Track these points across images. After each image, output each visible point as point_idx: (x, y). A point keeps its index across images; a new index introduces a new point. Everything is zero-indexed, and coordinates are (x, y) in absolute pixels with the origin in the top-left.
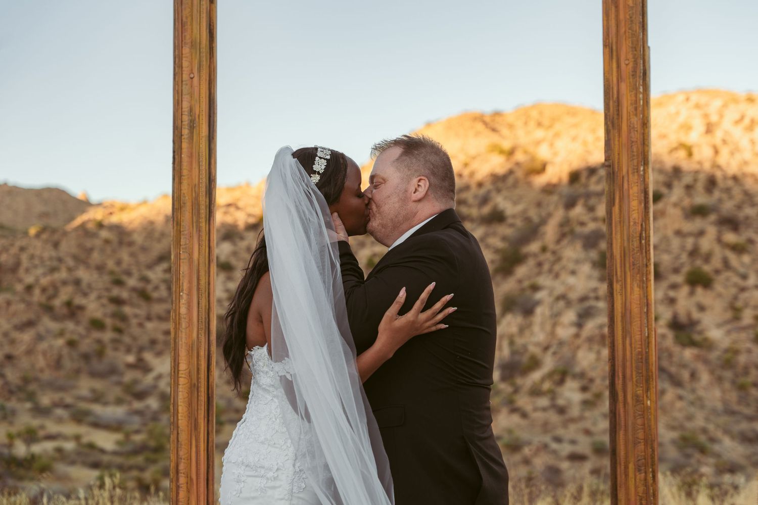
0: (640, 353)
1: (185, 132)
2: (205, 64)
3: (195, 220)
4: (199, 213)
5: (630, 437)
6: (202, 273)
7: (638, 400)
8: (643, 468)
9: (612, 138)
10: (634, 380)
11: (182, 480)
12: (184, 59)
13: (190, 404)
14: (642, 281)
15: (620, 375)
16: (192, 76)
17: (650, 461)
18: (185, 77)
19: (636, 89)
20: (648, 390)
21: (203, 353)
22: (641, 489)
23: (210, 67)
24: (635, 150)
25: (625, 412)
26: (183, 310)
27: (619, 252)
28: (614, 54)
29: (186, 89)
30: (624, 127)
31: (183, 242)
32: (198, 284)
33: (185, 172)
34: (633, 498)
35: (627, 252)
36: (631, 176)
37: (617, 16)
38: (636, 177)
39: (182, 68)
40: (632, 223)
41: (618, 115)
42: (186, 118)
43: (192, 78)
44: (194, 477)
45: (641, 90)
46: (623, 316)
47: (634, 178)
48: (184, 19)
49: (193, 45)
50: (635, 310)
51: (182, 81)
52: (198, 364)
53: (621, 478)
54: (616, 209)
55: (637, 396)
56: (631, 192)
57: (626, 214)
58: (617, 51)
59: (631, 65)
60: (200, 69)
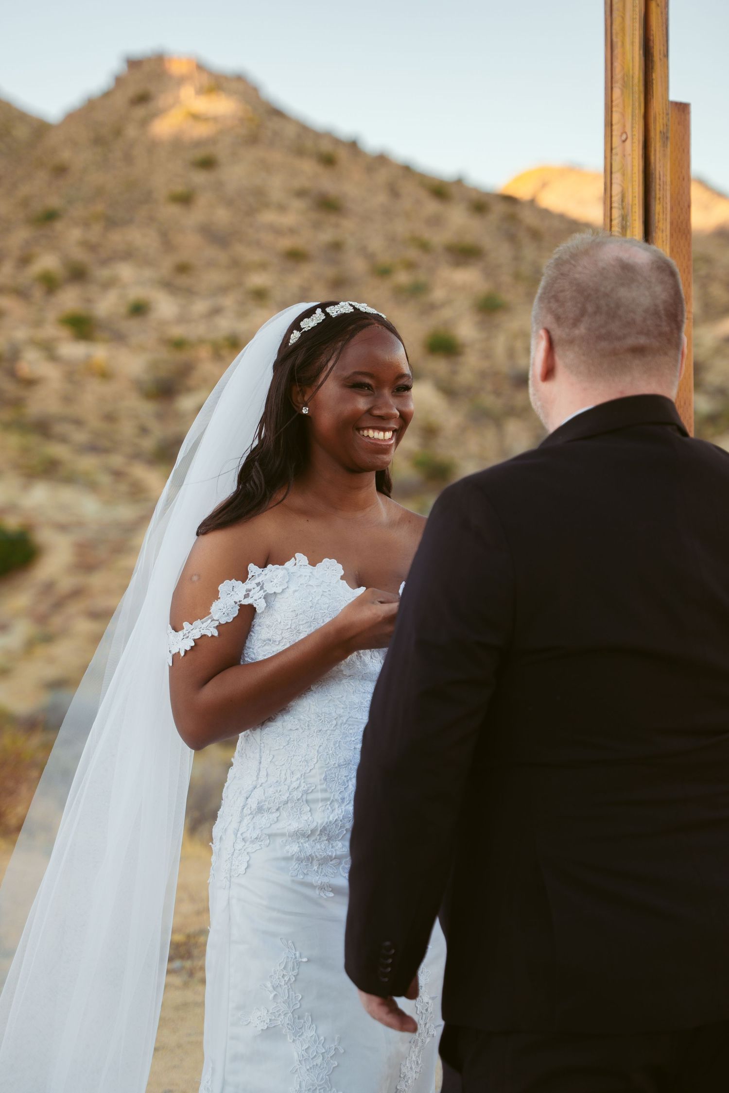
12: (614, 109)
16: (624, 137)
29: (617, 160)
39: (612, 125)
43: (624, 141)
49: (625, 82)
51: (612, 149)
60: (632, 124)
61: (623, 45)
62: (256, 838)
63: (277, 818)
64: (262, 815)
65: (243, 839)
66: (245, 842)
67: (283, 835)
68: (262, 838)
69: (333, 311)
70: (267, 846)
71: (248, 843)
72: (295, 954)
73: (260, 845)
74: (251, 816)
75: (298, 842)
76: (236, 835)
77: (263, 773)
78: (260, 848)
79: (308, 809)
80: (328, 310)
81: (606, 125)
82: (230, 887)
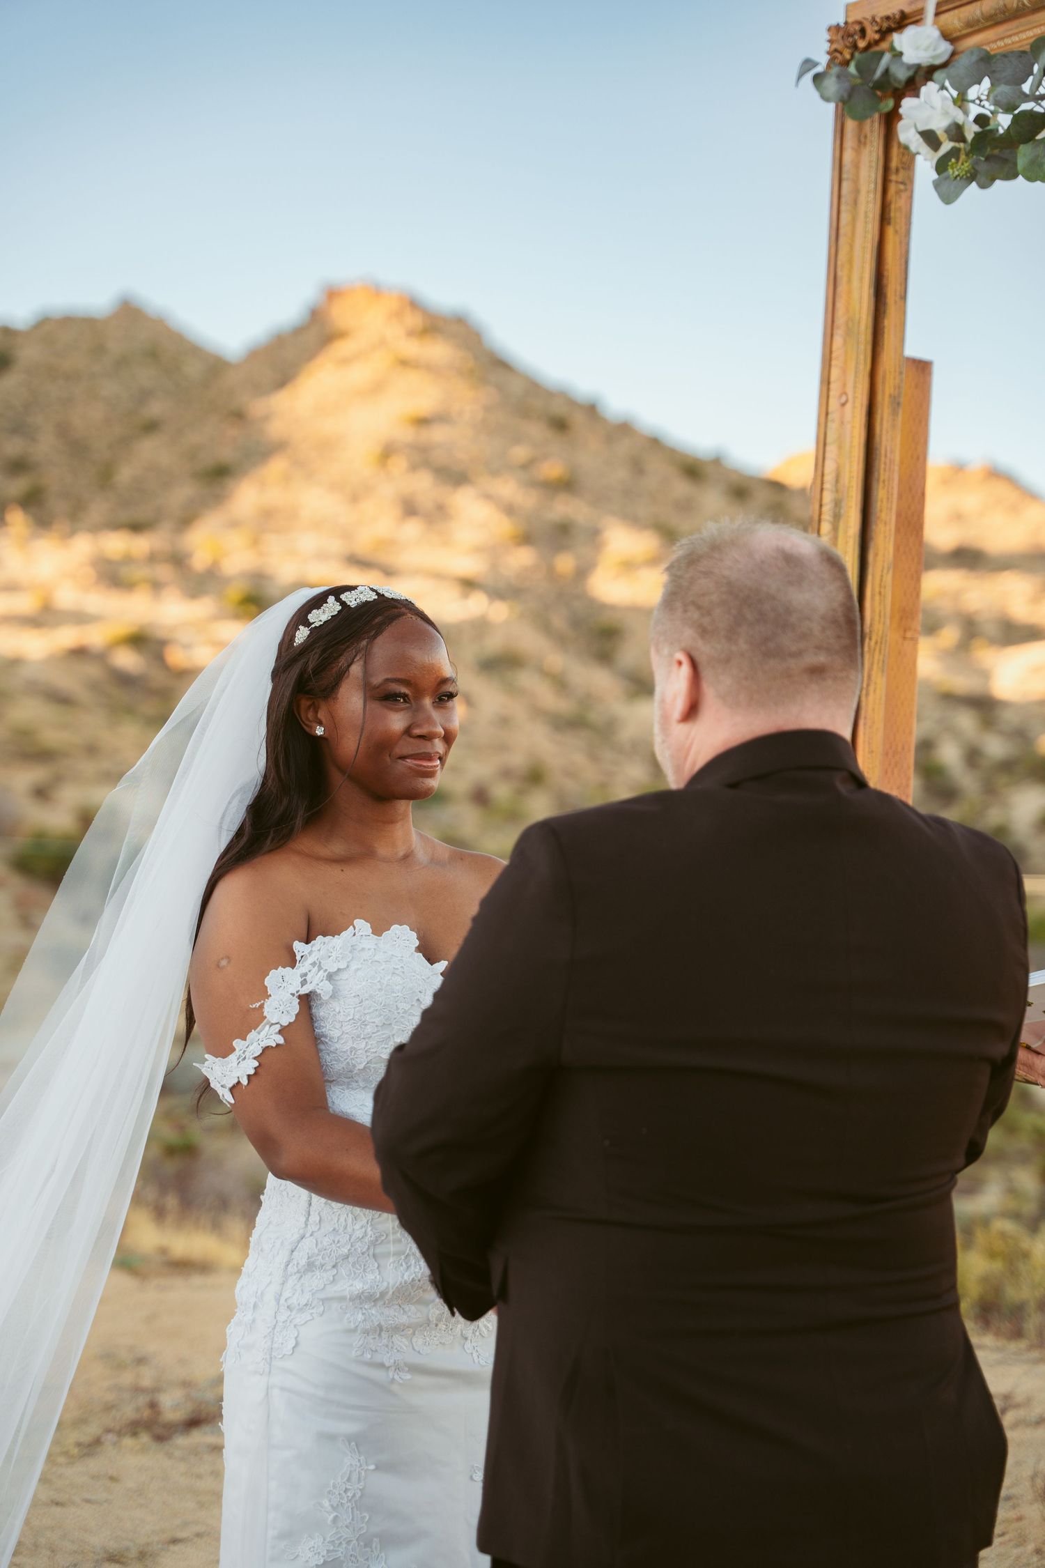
12: (834, 363)
16: (844, 399)
18: (834, 403)
29: (831, 431)
39: (829, 383)
42: (828, 497)
43: (843, 405)
49: (848, 332)
51: (827, 414)
60: (855, 382)
61: (849, 281)
62: (306, 1305)
63: (334, 1276)
64: (313, 1273)
65: (288, 1307)
66: (291, 1311)
67: (342, 1299)
68: (313, 1305)
69: (351, 599)
70: (321, 1315)
71: (294, 1312)
72: (359, 1460)
73: (311, 1314)
74: (299, 1275)
75: (361, 1308)
76: (278, 1301)
77: (314, 1218)
78: (312, 1318)
79: (376, 1265)
80: (343, 597)
81: (822, 382)
82: (270, 1372)
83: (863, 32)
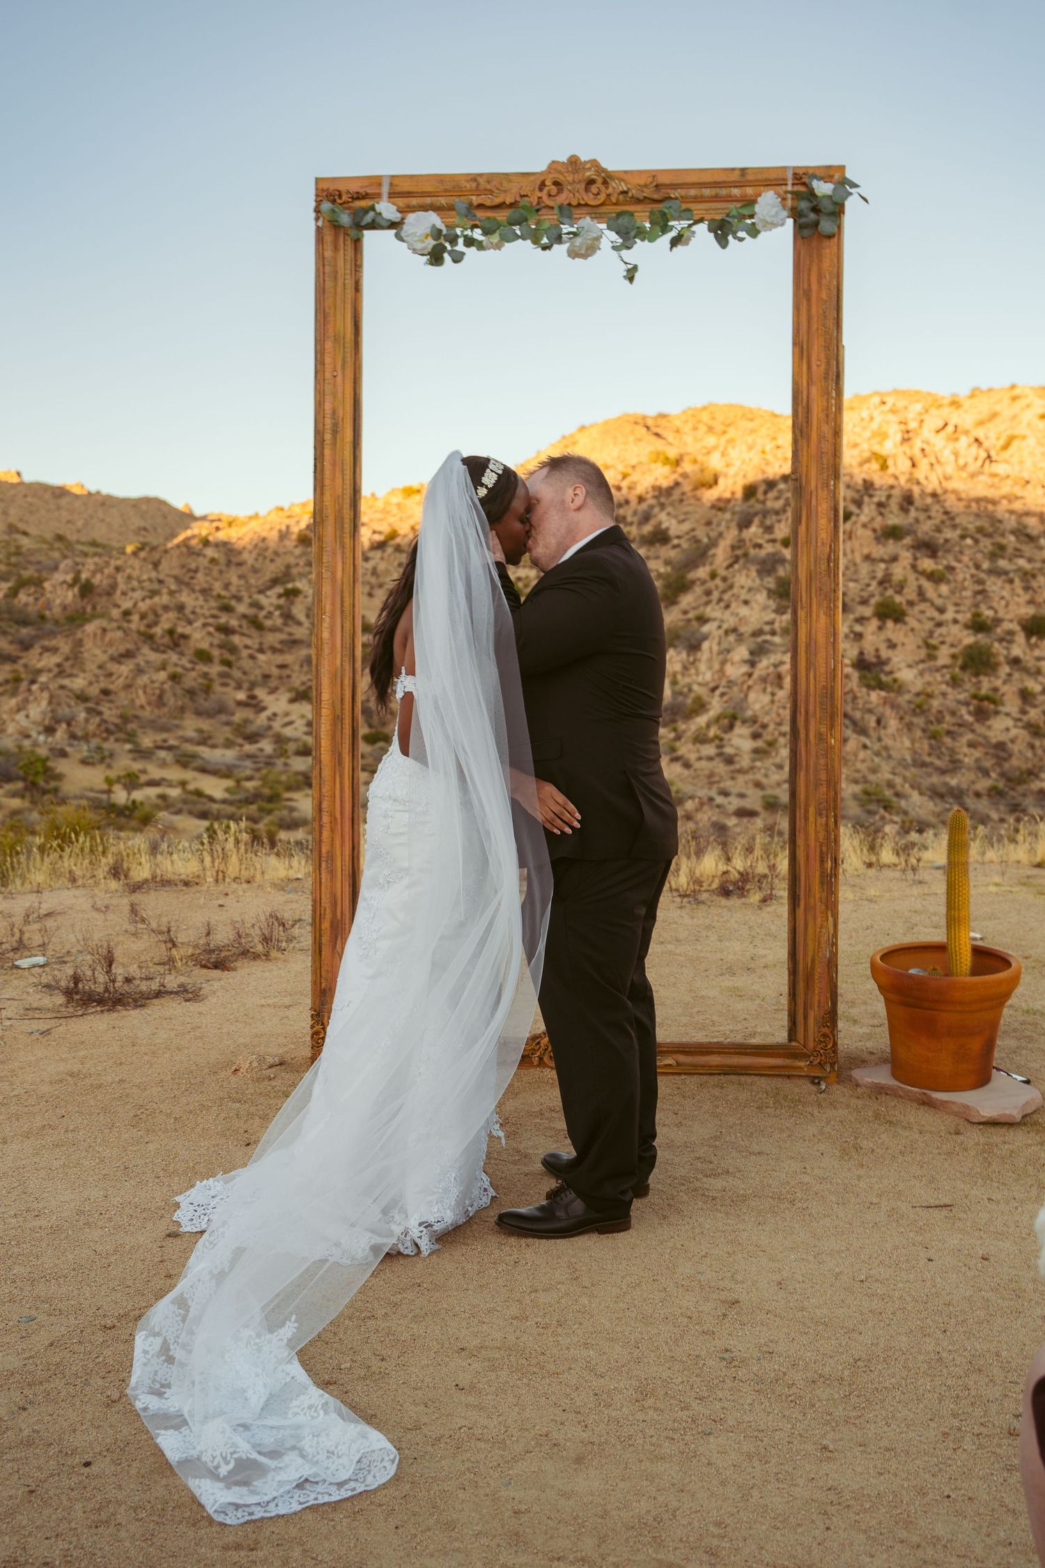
0: (825, 687)
1: (328, 437)
2: (350, 360)
3: (338, 535)
4: (342, 528)
5: (812, 778)
6: (346, 594)
7: (821, 738)
8: (824, 812)
9: (800, 448)
10: (818, 716)
11: (326, 819)
12: (326, 355)
13: (333, 738)
14: (829, 608)
15: (803, 710)
16: (335, 374)
17: (832, 803)
18: (328, 375)
19: (828, 394)
20: (832, 727)
21: (347, 682)
22: (822, 835)
23: (355, 364)
24: (825, 462)
25: (807, 751)
26: (326, 635)
27: (804, 575)
28: (805, 353)
29: (328, 388)
30: (814, 436)
31: (325, 559)
32: (342, 605)
33: (327, 482)
34: (812, 844)
35: (813, 575)
36: (820, 491)
37: (809, 311)
38: (826, 492)
39: (324, 365)
40: (819, 544)
41: (807, 422)
42: (328, 421)
43: (335, 377)
44: (338, 816)
45: (834, 395)
46: (808, 645)
47: (823, 494)
48: (327, 310)
49: (336, 339)
50: (821, 640)
51: (324, 380)
52: (342, 694)
53: (800, 823)
54: (802, 529)
55: (820, 734)
56: (819, 508)
57: (813, 533)
58: (808, 351)
59: (823, 367)
61: (335, 316)
83: (340, 196)
